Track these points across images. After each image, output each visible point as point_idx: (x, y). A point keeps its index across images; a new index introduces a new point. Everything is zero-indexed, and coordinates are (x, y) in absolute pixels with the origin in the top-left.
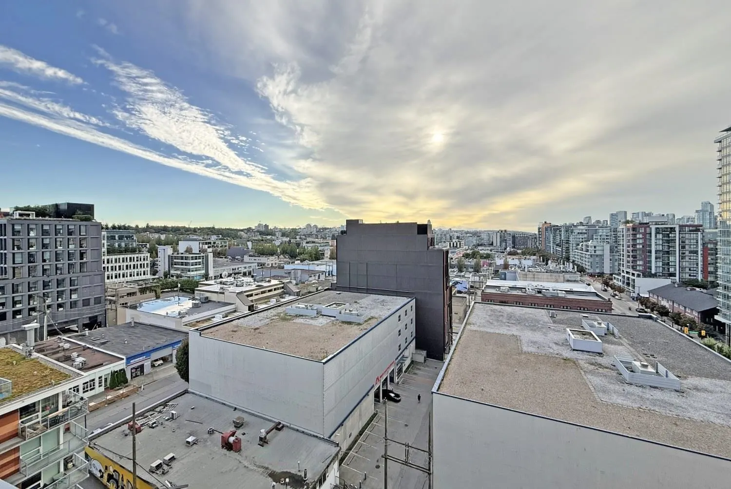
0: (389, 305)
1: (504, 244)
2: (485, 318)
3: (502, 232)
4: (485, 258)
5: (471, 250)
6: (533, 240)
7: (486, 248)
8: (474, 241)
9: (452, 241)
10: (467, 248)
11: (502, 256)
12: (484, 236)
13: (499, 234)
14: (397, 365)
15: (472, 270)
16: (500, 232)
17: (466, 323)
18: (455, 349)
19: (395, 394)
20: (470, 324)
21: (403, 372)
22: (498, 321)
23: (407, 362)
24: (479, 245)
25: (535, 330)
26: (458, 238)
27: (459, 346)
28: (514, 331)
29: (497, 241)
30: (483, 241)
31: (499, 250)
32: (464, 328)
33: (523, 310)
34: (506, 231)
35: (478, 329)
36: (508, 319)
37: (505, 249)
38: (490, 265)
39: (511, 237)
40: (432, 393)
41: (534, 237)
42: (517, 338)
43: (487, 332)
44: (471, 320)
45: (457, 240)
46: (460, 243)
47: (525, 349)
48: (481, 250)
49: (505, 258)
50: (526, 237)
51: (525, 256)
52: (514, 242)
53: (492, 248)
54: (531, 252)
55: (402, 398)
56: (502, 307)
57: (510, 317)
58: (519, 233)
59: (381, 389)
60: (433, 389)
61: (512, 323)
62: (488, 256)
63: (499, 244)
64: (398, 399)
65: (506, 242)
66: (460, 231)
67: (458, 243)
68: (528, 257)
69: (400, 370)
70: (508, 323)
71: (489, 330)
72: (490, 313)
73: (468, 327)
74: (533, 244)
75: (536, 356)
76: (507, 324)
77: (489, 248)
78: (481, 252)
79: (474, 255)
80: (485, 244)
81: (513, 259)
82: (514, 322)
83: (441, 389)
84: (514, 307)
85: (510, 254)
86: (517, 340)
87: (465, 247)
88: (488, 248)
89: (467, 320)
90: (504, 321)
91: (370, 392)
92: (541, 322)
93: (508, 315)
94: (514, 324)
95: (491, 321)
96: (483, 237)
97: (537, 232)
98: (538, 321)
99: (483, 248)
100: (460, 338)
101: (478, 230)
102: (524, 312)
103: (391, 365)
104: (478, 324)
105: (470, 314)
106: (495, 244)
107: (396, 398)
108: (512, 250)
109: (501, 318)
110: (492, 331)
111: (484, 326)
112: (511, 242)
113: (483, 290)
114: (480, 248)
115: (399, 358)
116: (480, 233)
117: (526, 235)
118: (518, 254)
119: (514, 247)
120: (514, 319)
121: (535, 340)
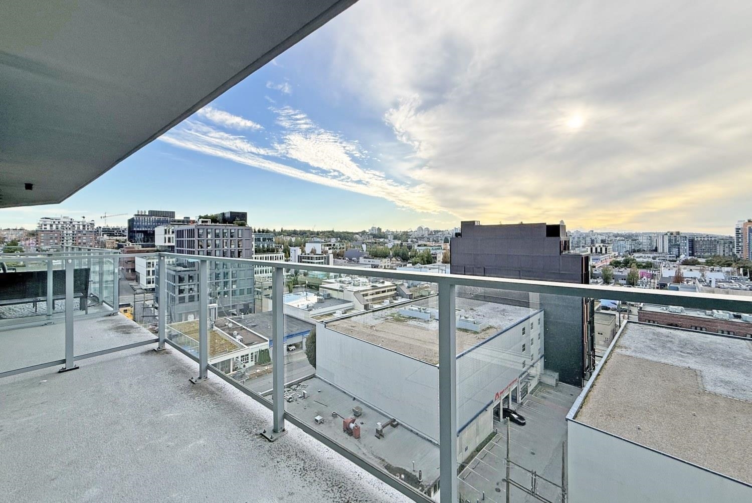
0: (511, 315)
1: (675, 251)
2: (644, 342)
3: (672, 234)
4: (644, 267)
5: (623, 257)
6: (727, 245)
7: (647, 255)
8: (628, 246)
9: (594, 246)
10: (617, 254)
11: (671, 266)
12: (643, 240)
13: (666, 238)
14: (521, 383)
15: (624, 282)
16: (668, 234)
17: (615, 346)
18: (598, 375)
19: (518, 415)
20: (620, 347)
21: (529, 392)
22: (664, 347)
23: (534, 383)
24: (634, 251)
25: (727, 366)
26: (603, 241)
27: (604, 372)
28: (692, 363)
29: (663, 246)
30: (641, 246)
31: (668, 258)
32: (612, 350)
33: (706, 337)
34: (678, 233)
35: (633, 354)
36: (682, 347)
37: (678, 256)
38: (653, 276)
39: (687, 242)
40: (567, 420)
41: (729, 241)
42: (695, 374)
43: (647, 360)
44: (622, 342)
45: (602, 244)
46: (606, 249)
47: (709, 388)
48: (637, 257)
49: (676, 269)
50: (713, 242)
51: (712, 267)
52: (692, 248)
53: (655, 255)
54: (724, 261)
55: (527, 421)
56: (671, 331)
57: (683, 344)
58: (701, 236)
59: (502, 407)
60: (568, 415)
61: (687, 353)
62: (649, 266)
63: (666, 250)
64: (521, 421)
65: (679, 249)
66: (607, 234)
67: (604, 249)
68: (717, 268)
69: (525, 391)
70: (681, 352)
71: (650, 358)
72: (651, 336)
73: (617, 350)
74: (727, 250)
75: (730, 401)
76: (679, 353)
77: (651, 256)
78: (637, 260)
79: (626, 264)
80: (644, 251)
81: (691, 270)
82: (692, 352)
83: (579, 417)
84: (692, 333)
85: (686, 263)
86: (696, 375)
87: (613, 253)
88: (649, 255)
89: (616, 342)
90: (675, 349)
91: (489, 407)
92: (740, 357)
93: (680, 341)
94: (691, 354)
95: (653, 346)
96: (641, 241)
97: (734, 235)
98: (733, 355)
99: (641, 254)
100: (606, 362)
101: (634, 232)
102: (709, 340)
103: (513, 382)
104: (633, 349)
105: (620, 335)
106: (660, 250)
107: (519, 420)
108: (689, 258)
109: (669, 345)
110: (655, 359)
111: (643, 352)
112: (687, 248)
113: (641, 308)
114: (636, 255)
115: (523, 376)
116: (637, 236)
117: (713, 239)
118: (699, 263)
119: (692, 255)
120: (692, 348)
121: (727, 379)
